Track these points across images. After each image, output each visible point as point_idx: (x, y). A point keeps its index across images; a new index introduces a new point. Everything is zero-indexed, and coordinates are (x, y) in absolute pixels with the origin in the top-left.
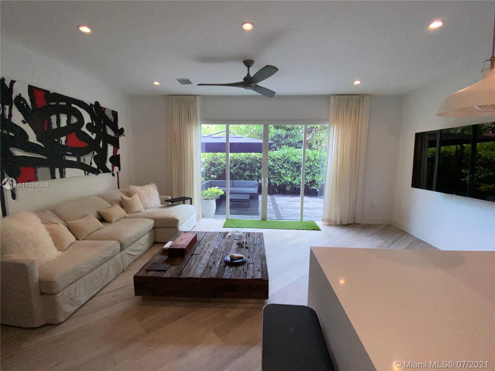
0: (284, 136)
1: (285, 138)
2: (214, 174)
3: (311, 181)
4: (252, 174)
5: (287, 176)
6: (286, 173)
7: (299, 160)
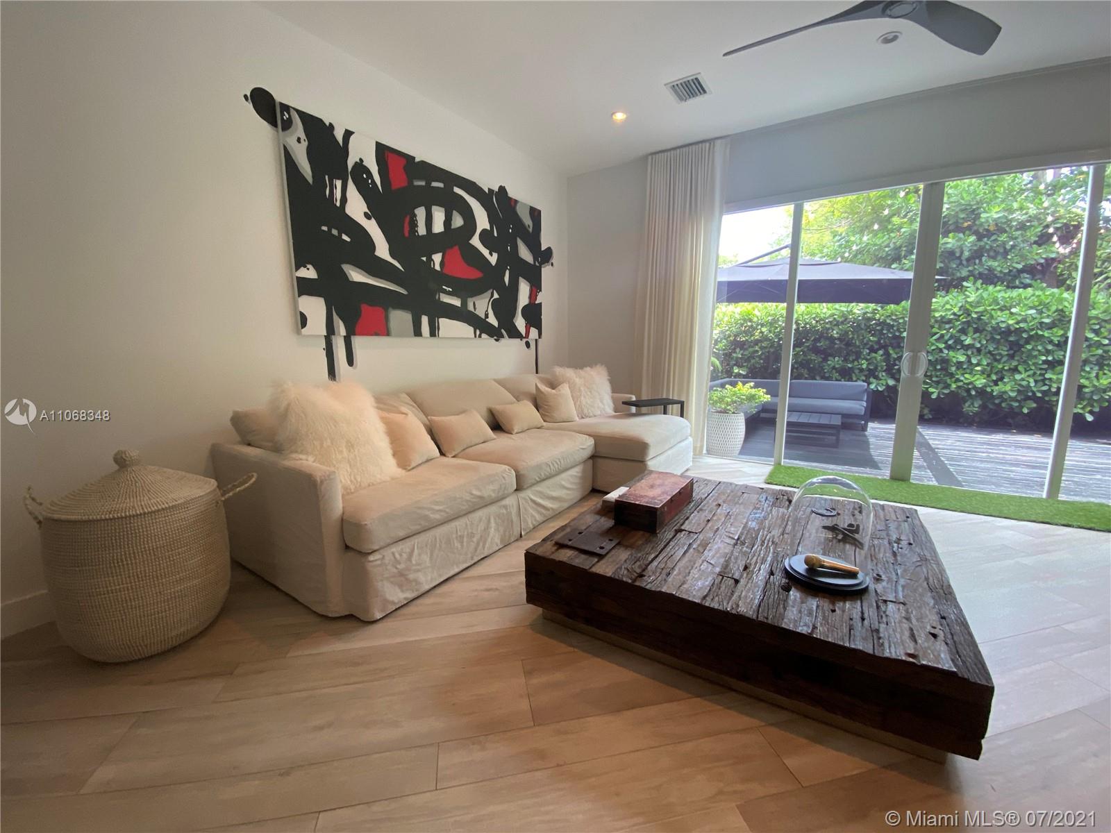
0: (966, 254)
1: (968, 260)
2: (740, 366)
4: (850, 365)
5: (972, 370)
6: (969, 361)
7: (1024, 320)
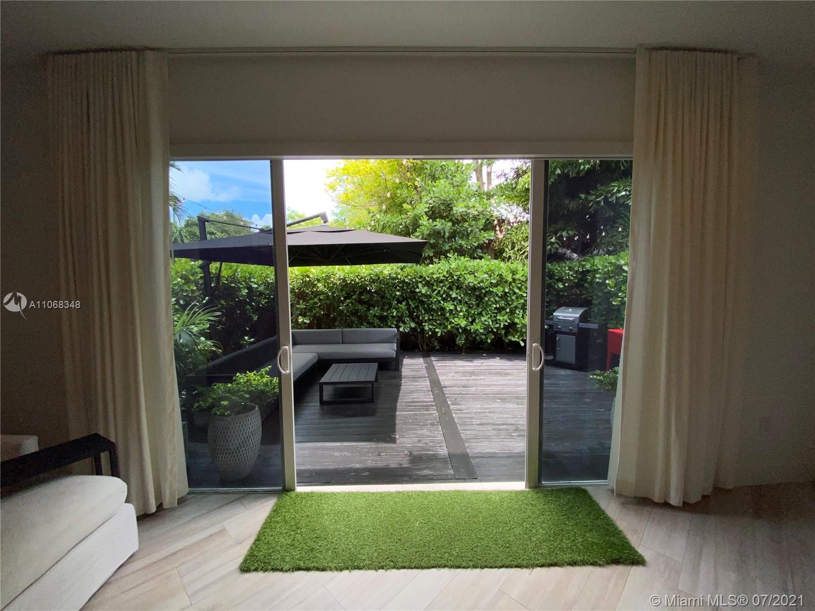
3: (507, 324)
4: (385, 314)
5: (458, 315)
6: (456, 309)
